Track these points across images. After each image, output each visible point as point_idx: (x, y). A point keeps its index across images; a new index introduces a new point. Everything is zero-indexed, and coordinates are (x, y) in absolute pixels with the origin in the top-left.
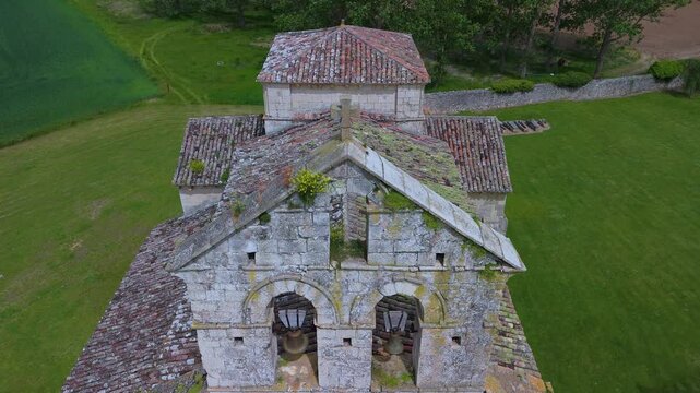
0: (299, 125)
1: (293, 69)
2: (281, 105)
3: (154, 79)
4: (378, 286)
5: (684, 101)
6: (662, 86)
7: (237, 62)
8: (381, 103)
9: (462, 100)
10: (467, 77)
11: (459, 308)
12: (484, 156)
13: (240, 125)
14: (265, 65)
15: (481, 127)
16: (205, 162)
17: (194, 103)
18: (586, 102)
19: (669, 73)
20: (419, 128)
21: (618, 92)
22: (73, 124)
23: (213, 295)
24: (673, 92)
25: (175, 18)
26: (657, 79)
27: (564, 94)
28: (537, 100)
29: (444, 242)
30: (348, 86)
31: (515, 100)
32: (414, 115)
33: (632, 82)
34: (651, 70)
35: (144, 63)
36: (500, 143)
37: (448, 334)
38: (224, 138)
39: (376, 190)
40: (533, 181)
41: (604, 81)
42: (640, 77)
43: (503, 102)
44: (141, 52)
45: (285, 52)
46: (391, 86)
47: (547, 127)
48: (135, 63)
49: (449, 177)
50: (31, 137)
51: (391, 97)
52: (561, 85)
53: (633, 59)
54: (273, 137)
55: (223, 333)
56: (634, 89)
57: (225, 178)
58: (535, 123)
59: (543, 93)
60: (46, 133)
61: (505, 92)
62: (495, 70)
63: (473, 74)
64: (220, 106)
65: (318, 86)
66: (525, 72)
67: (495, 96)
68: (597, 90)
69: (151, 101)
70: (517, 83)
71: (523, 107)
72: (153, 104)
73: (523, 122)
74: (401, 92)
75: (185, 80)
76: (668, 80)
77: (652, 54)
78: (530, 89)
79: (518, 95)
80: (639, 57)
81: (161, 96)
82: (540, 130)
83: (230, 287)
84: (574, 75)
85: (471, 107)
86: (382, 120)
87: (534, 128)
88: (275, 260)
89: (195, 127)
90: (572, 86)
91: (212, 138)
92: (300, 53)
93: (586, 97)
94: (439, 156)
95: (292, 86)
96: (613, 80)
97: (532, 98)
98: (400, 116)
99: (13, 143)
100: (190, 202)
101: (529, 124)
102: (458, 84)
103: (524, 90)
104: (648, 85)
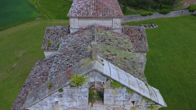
0: (81, 31)
1: (79, 12)
2: (75, 24)
3: (39, 12)
6: (191, 13)
7: (64, 6)
8: (107, 23)
9: (131, 18)
10: (133, 10)
12: (140, 39)
13: (63, 29)
14: (70, 11)
15: (139, 30)
16: (51, 42)
17: (51, 19)
18: (168, 18)
19: (194, 9)
20: (120, 31)
21: (178, 15)
22: (14, 26)
24: (194, 15)
26: (190, 11)
27: (162, 16)
28: (154, 18)
29: (135, 97)
30: (97, 18)
31: (147, 18)
32: (118, 27)
33: (182, 12)
34: (188, 8)
35: (36, 6)
36: (145, 35)
38: (58, 34)
39: (107, 80)
40: (153, 43)
41: (174, 12)
42: (185, 10)
43: (144, 19)
44: (35, 3)
45: (76, 6)
46: (111, 18)
47: (157, 26)
48: (33, 6)
49: (129, 48)
51: (111, 21)
52: (161, 13)
53: (182, 4)
54: (73, 34)
56: (183, 14)
57: (58, 47)
58: (153, 25)
59: (156, 16)
60: (6, 29)
61: (144, 15)
62: (141, 8)
63: (134, 9)
64: (59, 20)
65: (87, 18)
66: (150, 9)
67: (141, 17)
68: (172, 14)
69: (38, 18)
70: (148, 12)
71: (150, 20)
72: (39, 19)
73: (150, 25)
74: (114, 20)
75: (48, 12)
76: (193, 11)
77: (188, 3)
78: (152, 15)
79: (148, 16)
80: (184, 4)
81: (41, 17)
82: (155, 27)
84: (166, 10)
85: (134, 20)
86: (108, 29)
87: (153, 27)
88: (67, 104)
89: (48, 30)
90: (164, 13)
91: (54, 34)
92: (81, 7)
93: (169, 17)
94: (126, 41)
95: (79, 18)
96: (177, 11)
97: (152, 17)
98: (114, 27)
100: (47, 54)
101: (152, 25)
102: (130, 13)
103: (150, 15)
104: (187, 13)
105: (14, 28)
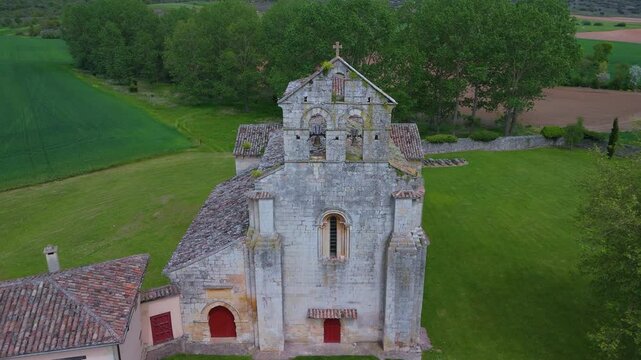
3: (189, 139)
4: (348, 111)
5: (567, 152)
6: (551, 143)
11: (377, 122)
15: (407, 129)
16: (250, 144)
18: (497, 153)
19: (555, 134)
21: (519, 146)
22: (139, 161)
23: (291, 115)
24: (559, 147)
25: (198, 105)
26: (547, 138)
27: (479, 146)
28: (460, 149)
29: (370, 93)
31: (444, 149)
33: (528, 140)
34: (542, 132)
35: (180, 130)
37: (373, 133)
39: (347, 72)
41: (507, 138)
42: (535, 136)
43: (436, 150)
44: (176, 125)
47: (466, 163)
48: (173, 130)
50: (113, 166)
52: (477, 139)
55: (293, 132)
56: (531, 144)
57: (263, 151)
58: (457, 160)
59: (464, 145)
60: (121, 165)
61: (436, 142)
67: (430, 145)
68: (504, 144)
69: (189, 150)
70: (445, 136)
72: (191, 151)
73: (449, 160)
75: (210, 140)
76: (555, 139)
78: (454, 142)
79: (446, 145)
81: (196, 147)
82: (461, 164)
83: (297, 111)
84: (485, 132)
87: (456, 163)
88: (313, 100)
89: (244, 129)
90: (484, 140)
91: (253, 134)
93: (496, 149)
96: (514, 138)
97: (456, 148)
99: (101, 170)
101: (453, 161)
103: (450, 141)
104: (540, 142)
105: (140, 164)
